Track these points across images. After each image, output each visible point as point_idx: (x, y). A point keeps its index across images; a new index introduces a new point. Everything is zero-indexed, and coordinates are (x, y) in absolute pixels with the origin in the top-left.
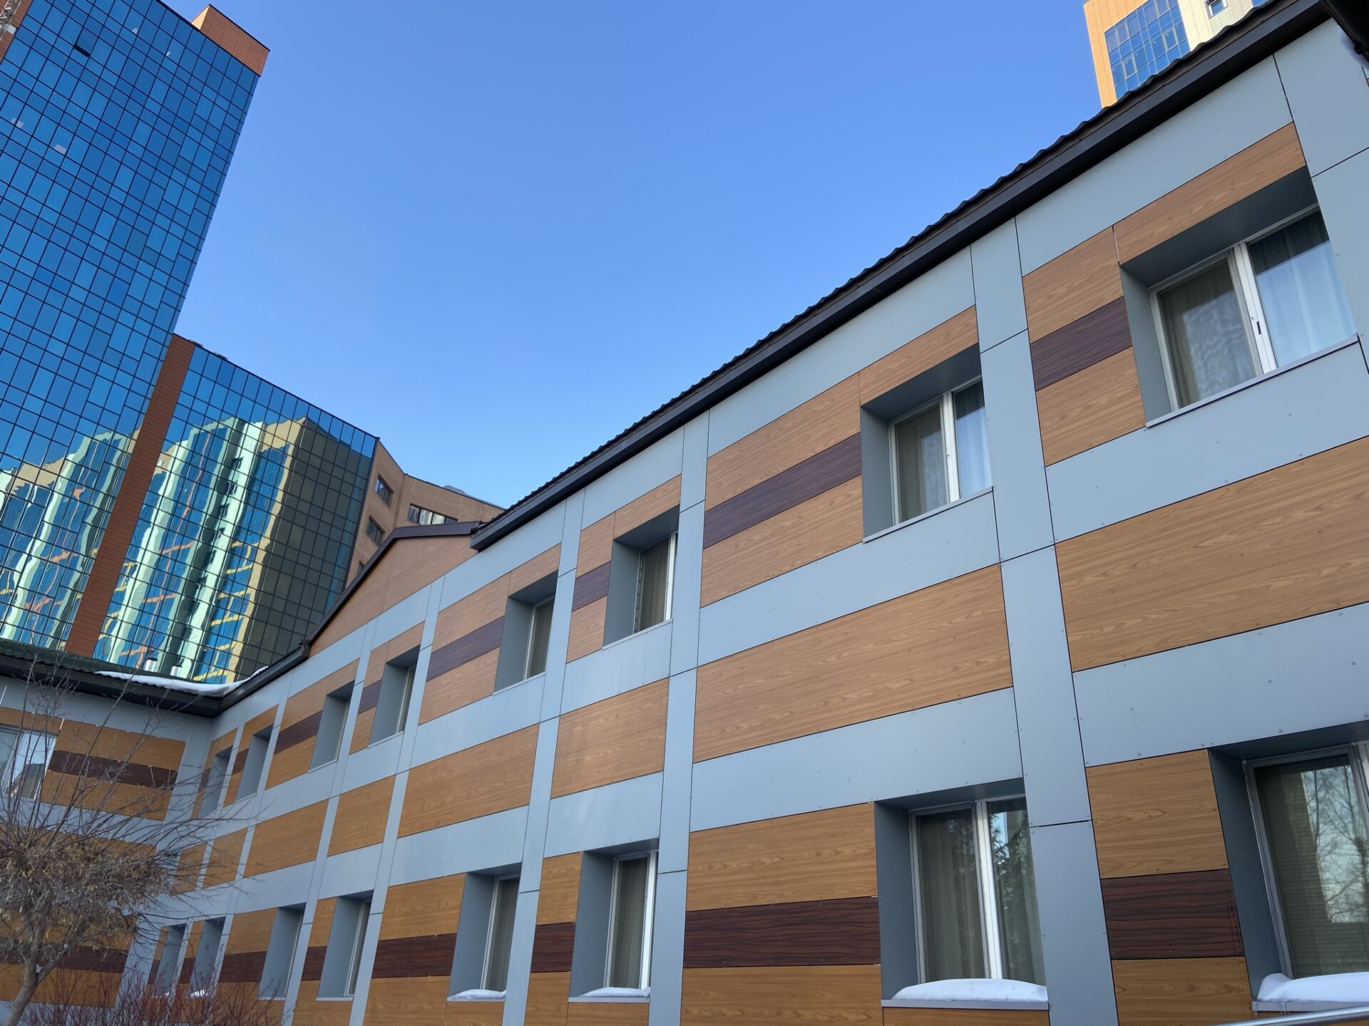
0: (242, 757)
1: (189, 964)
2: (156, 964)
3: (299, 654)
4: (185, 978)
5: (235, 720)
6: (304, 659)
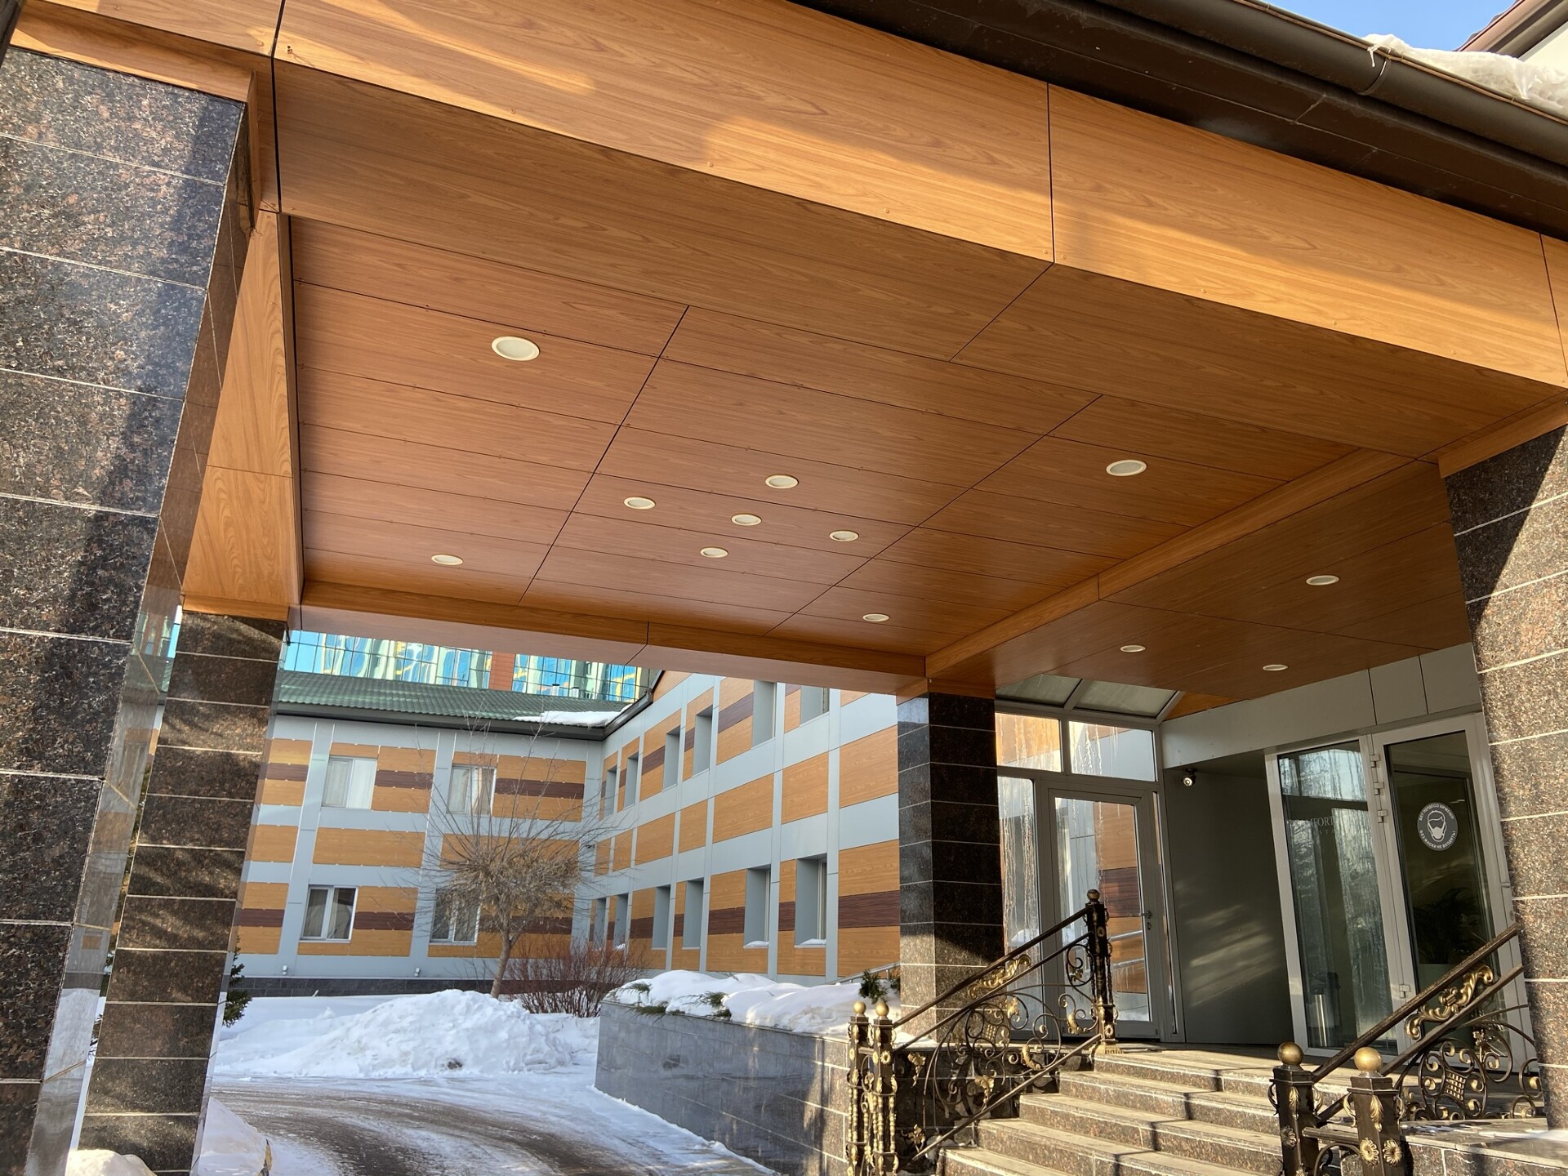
0: (624, 773)
1: (611, 926)
2: (592, 927)
3: (645, 700)
4: (610, 936)
5: (616, 744)
6: (650, 703)
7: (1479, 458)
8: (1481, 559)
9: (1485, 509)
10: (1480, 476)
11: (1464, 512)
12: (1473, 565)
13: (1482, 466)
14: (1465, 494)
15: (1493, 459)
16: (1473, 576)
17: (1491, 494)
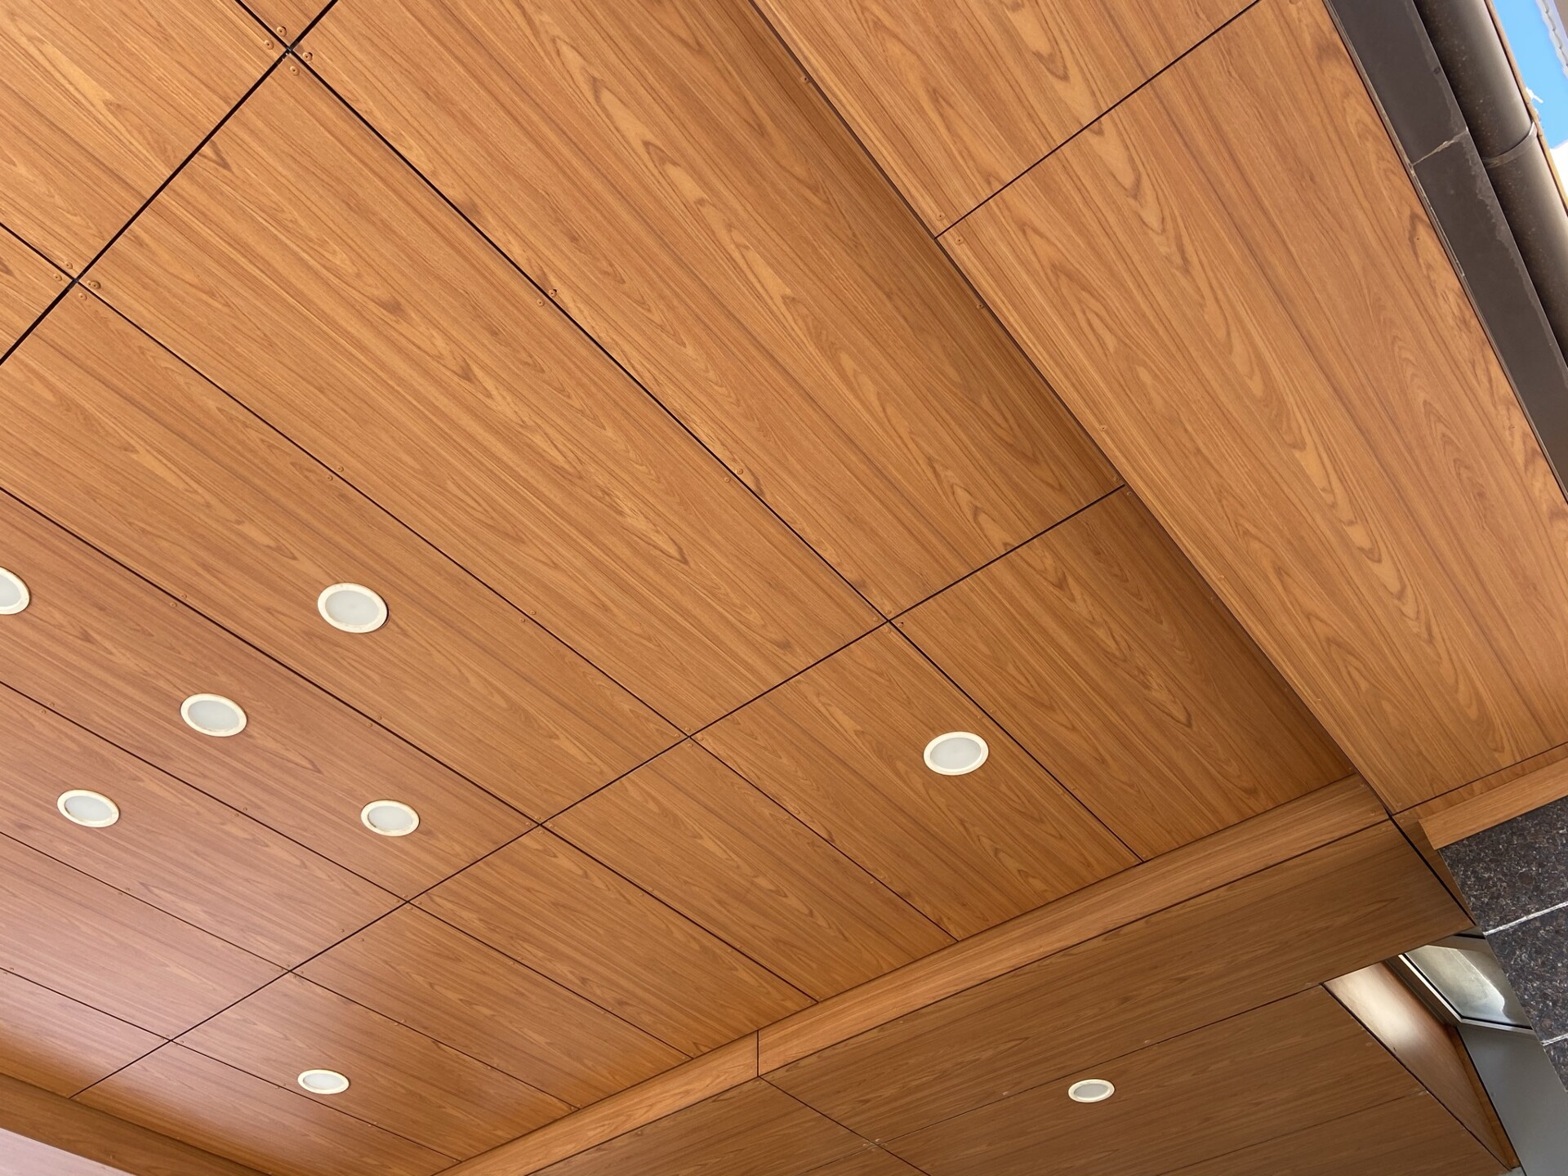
7: (1503, 815)
8: (1554, 967)
9: (1537, 888)
10: (1510, 842)
11: (1495, 897)
12: (1540, 978)
13: (1509, 826)
14: (1488, 869)
15: (1528, 816)
16: (1545, 996)
17: (1541, 865)
